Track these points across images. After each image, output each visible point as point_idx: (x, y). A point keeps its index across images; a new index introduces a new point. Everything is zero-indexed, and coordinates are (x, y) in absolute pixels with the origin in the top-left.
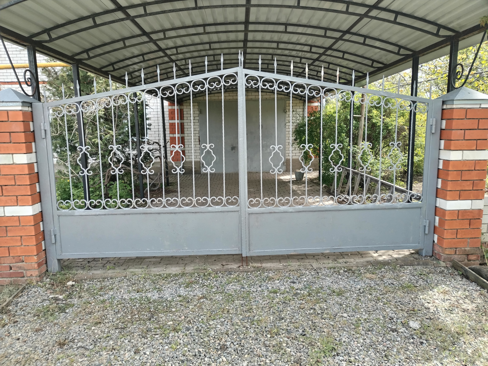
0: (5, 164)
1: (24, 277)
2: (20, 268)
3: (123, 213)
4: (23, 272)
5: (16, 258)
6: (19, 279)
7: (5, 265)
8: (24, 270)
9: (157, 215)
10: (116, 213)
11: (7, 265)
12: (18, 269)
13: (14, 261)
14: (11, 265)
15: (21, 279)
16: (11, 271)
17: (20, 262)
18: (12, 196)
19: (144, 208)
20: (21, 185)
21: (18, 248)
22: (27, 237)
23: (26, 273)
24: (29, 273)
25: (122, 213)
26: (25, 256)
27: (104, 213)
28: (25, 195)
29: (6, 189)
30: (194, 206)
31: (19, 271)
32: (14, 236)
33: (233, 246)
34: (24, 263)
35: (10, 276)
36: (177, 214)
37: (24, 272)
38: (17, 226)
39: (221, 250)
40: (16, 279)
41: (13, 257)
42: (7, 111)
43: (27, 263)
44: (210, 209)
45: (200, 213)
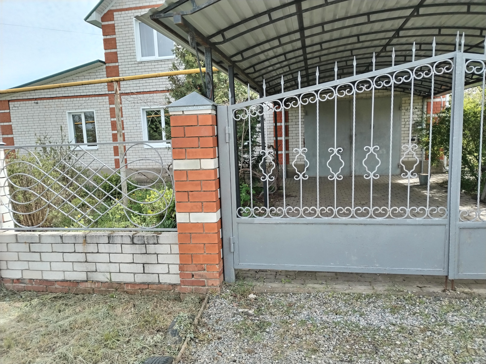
0: (193, 170)
1: (205, 286)
2: (202, 276)
3: (306, 222)
4: (204, 281)
5: (198, 266)
6: (200, 287)
7: (188, 272)
8: (206, 279)
9: (344, 226)
10: (298, 222)
11: (190, 272)
12: (200, 277)
13: (196, 269)
14: (193, 273)
15: (202, 288)
16: (193, 279)
17: (202, 271)
18: (198, 202)
19: (330, 218)
20: (207, 191)
21: (201, 255)
22: (210, 244)
23: (207, 282)
24: (210, 282)
25: (304, 222)
26: (207, 264)
27: (285, 222)
28: (210, 202)
29: (192, 195)
30: (389, 217)
31: (201, 279)
32: (197, 244)
33: (436, 266)
34: (206, 272)
35: (192, 283)
36: (367, 225)
37: (206, 281)
38: (200, 233)
39: (420, 270)
40: (198, 287)
41: (196, 265)
42: (197, 116)
43: (209, 272)
44: (408, 221)
45: (395, 226)
